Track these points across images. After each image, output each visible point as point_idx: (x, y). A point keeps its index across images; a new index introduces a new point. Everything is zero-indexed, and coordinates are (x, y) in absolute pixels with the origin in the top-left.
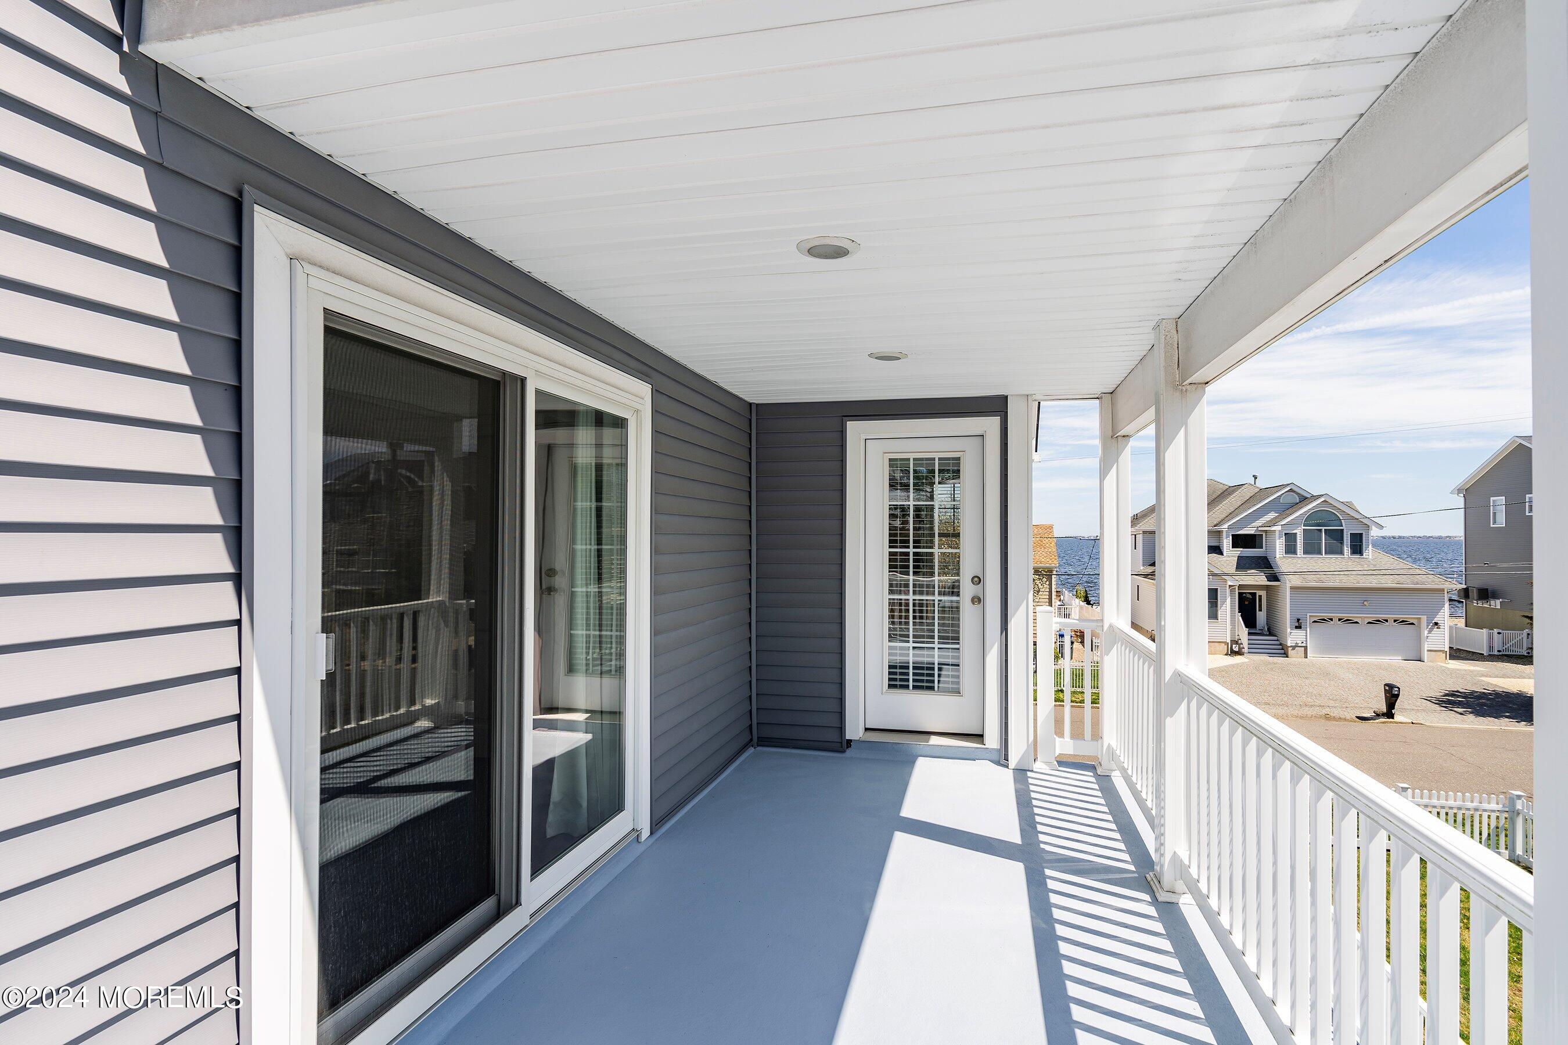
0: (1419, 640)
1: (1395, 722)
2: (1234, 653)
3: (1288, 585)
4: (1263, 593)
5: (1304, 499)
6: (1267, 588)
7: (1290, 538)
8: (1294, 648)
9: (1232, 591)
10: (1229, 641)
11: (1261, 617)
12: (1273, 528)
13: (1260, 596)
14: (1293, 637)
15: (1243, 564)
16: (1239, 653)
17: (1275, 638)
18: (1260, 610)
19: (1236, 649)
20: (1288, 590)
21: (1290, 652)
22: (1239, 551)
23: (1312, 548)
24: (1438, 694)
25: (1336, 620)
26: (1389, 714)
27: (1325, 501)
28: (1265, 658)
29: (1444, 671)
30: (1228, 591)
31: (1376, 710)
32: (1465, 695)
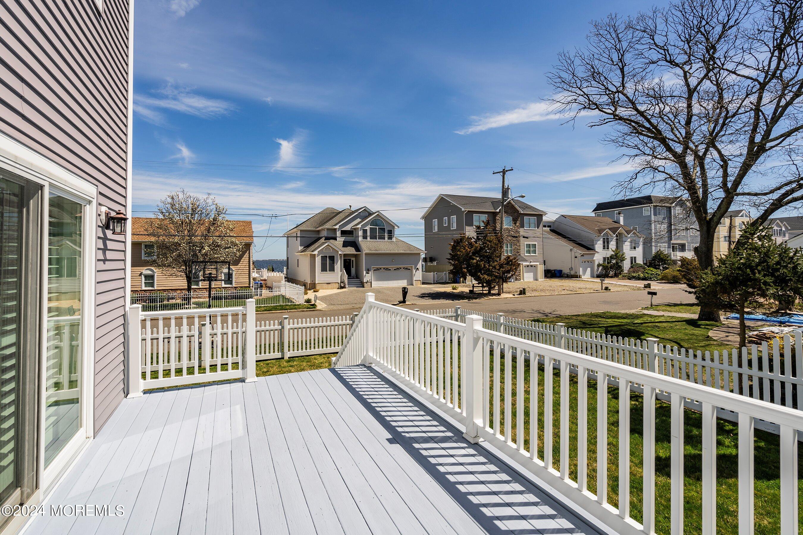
0: (412, 276)
1: (407, 305)
2: (342, 288)
3: (364, 253)
4: (353, 259)
5: (370, 214)
6: (356, 256)
7: (365, 231)
8: (366, 283)
9: (341, 257)
10: (339, 282)
11: (353, 270)
12: (358, 227)
13: (353, 261)
14: (367, 277)
15: (346, 244)
16: (344, 287)
17: (359, 280)
18: (353, 267)
19: (343, 285)
20: (364, 254)
21: (365, 285)
22: (343, 239)
23: (373, 237)
24: (419, 294)
25: (382, 269)
26: (404, 302)
27: (378, 215)
28: (355, 288)
29: (421, 288)
30: (339, 257)
31: (399, 300)
32: (427, 294)
